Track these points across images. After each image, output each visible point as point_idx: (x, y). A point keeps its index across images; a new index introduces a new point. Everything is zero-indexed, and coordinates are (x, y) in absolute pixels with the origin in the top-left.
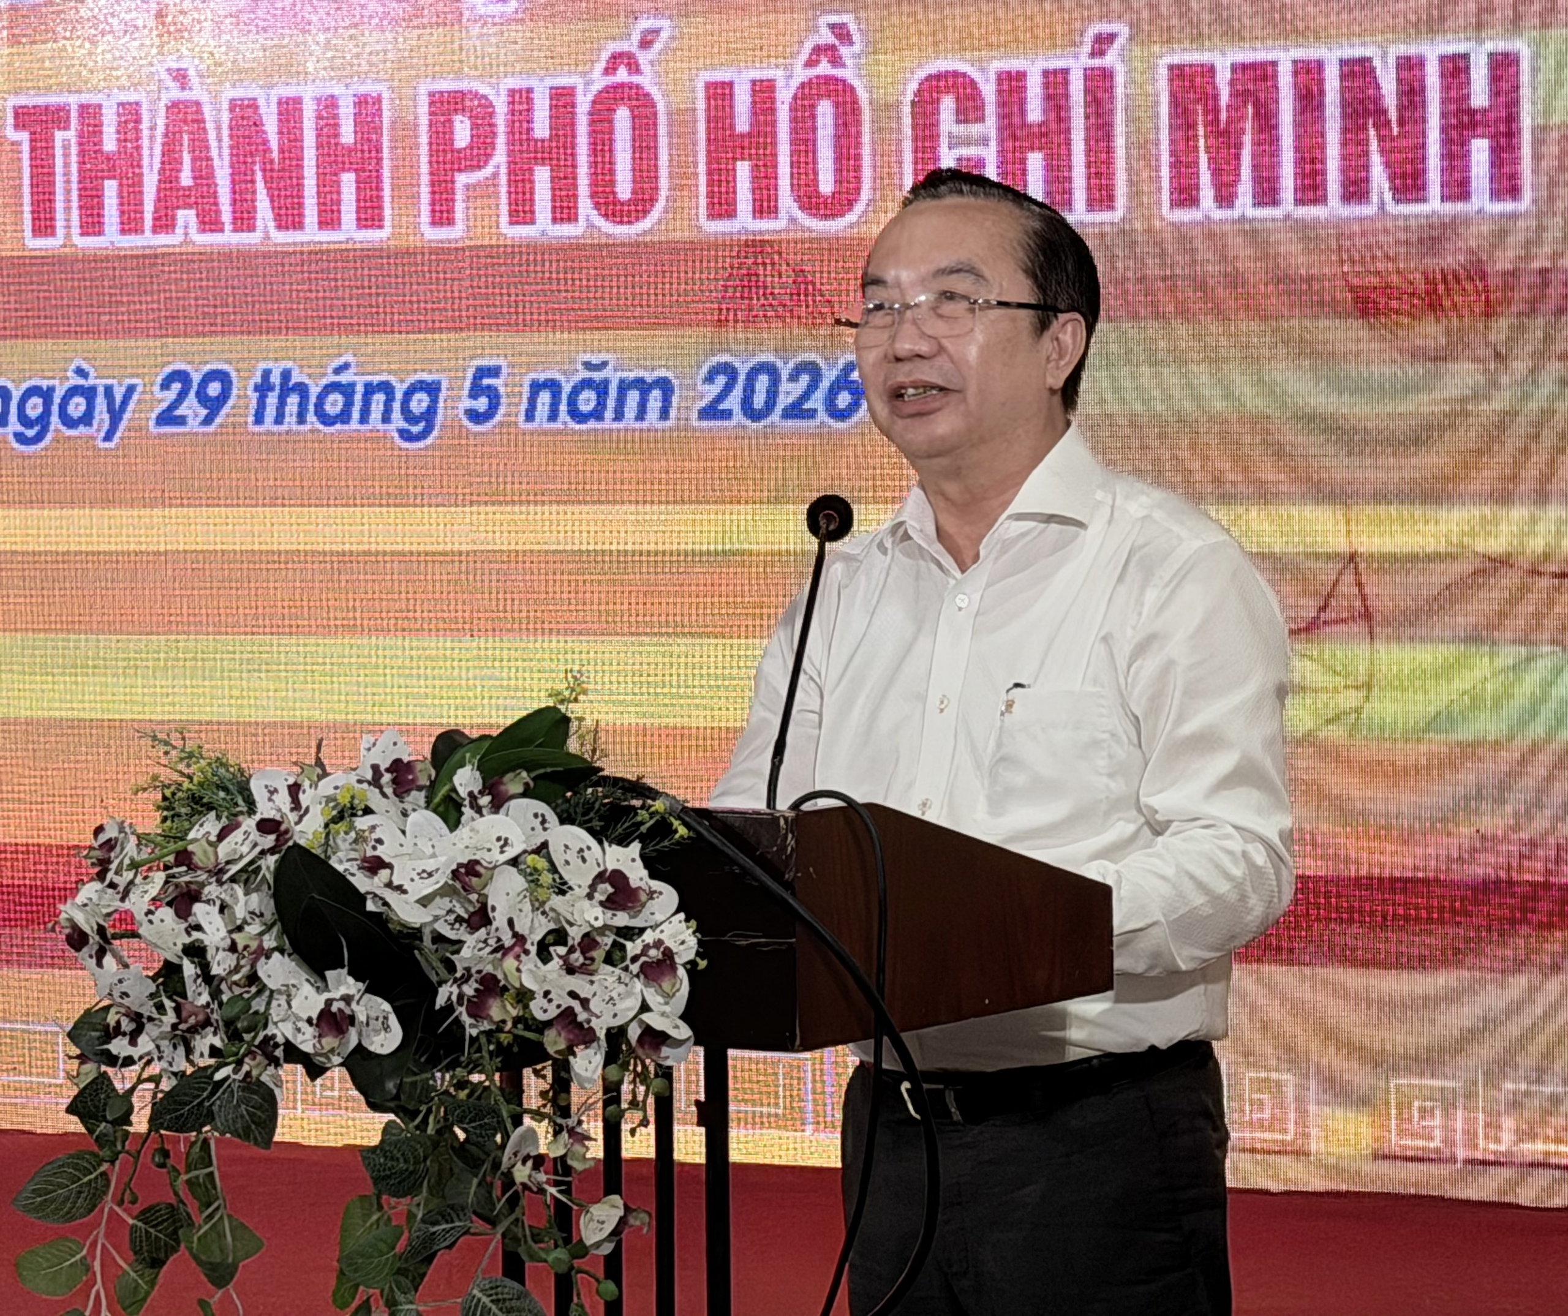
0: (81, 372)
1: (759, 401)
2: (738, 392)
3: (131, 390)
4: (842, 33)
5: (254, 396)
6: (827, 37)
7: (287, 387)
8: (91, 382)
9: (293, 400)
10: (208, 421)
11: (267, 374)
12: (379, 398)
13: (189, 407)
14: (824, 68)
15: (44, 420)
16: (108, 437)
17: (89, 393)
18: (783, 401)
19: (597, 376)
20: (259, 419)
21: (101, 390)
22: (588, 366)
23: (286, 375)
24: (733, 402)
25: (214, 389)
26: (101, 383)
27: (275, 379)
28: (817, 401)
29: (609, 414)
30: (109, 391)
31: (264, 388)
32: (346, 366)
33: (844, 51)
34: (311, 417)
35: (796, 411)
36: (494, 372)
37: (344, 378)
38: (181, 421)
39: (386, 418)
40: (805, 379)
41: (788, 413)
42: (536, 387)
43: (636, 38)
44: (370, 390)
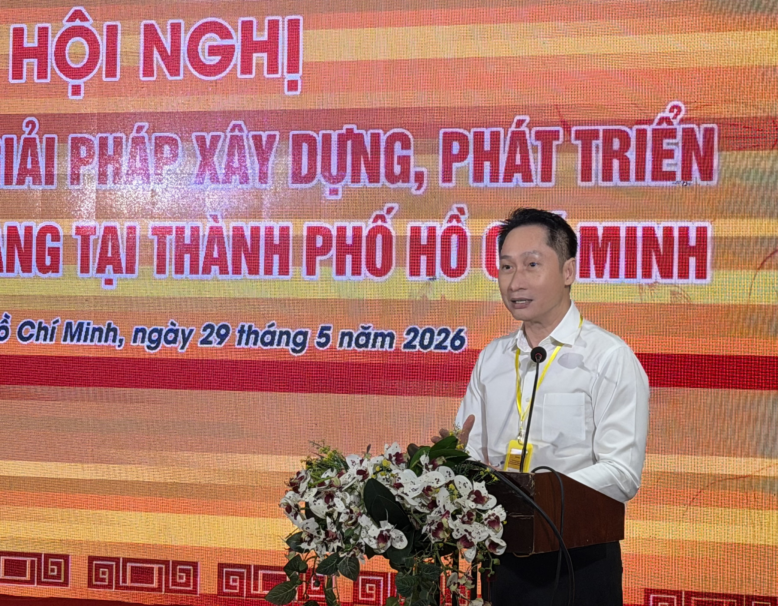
0: (173, 324)
1: (426, 342)
2: (418, 339)
3: (192, 331)
4: (461, 211)
5: (238, 335)
6: (456, 212)
7: (250, 331)
8: (177, 327)
9: (253, 336)
10: (220, 343)
11: (243, 327)
12: (285, 337)
13: (214, 338)
14: (454, 223)
15: (158, 341)
16: (182, 348)
17: (176, 332)
18: (435, 343)
19: (367, 331)
20: (239, 343)
21: (180, 331)
22: (363, 327)
23: (250, 327)
24: (416, 342)
25: (223, 331)
26: (181, 328)
27: (246, 328)
28: (448, 343)
29: (370, 345)
30: (183, 331)
31: (241, 331)
32: (273, 325)
33: (461, 217)
34: (259, 343)
35: (440, 346)
36: (329, 328)
37: (272, 329)
38: (210, 343)
39: (287, 344)
40: (443, 335)
41: (437, 347)
42: (344, 335)
43: (385, 209)
44: (282, 333)
